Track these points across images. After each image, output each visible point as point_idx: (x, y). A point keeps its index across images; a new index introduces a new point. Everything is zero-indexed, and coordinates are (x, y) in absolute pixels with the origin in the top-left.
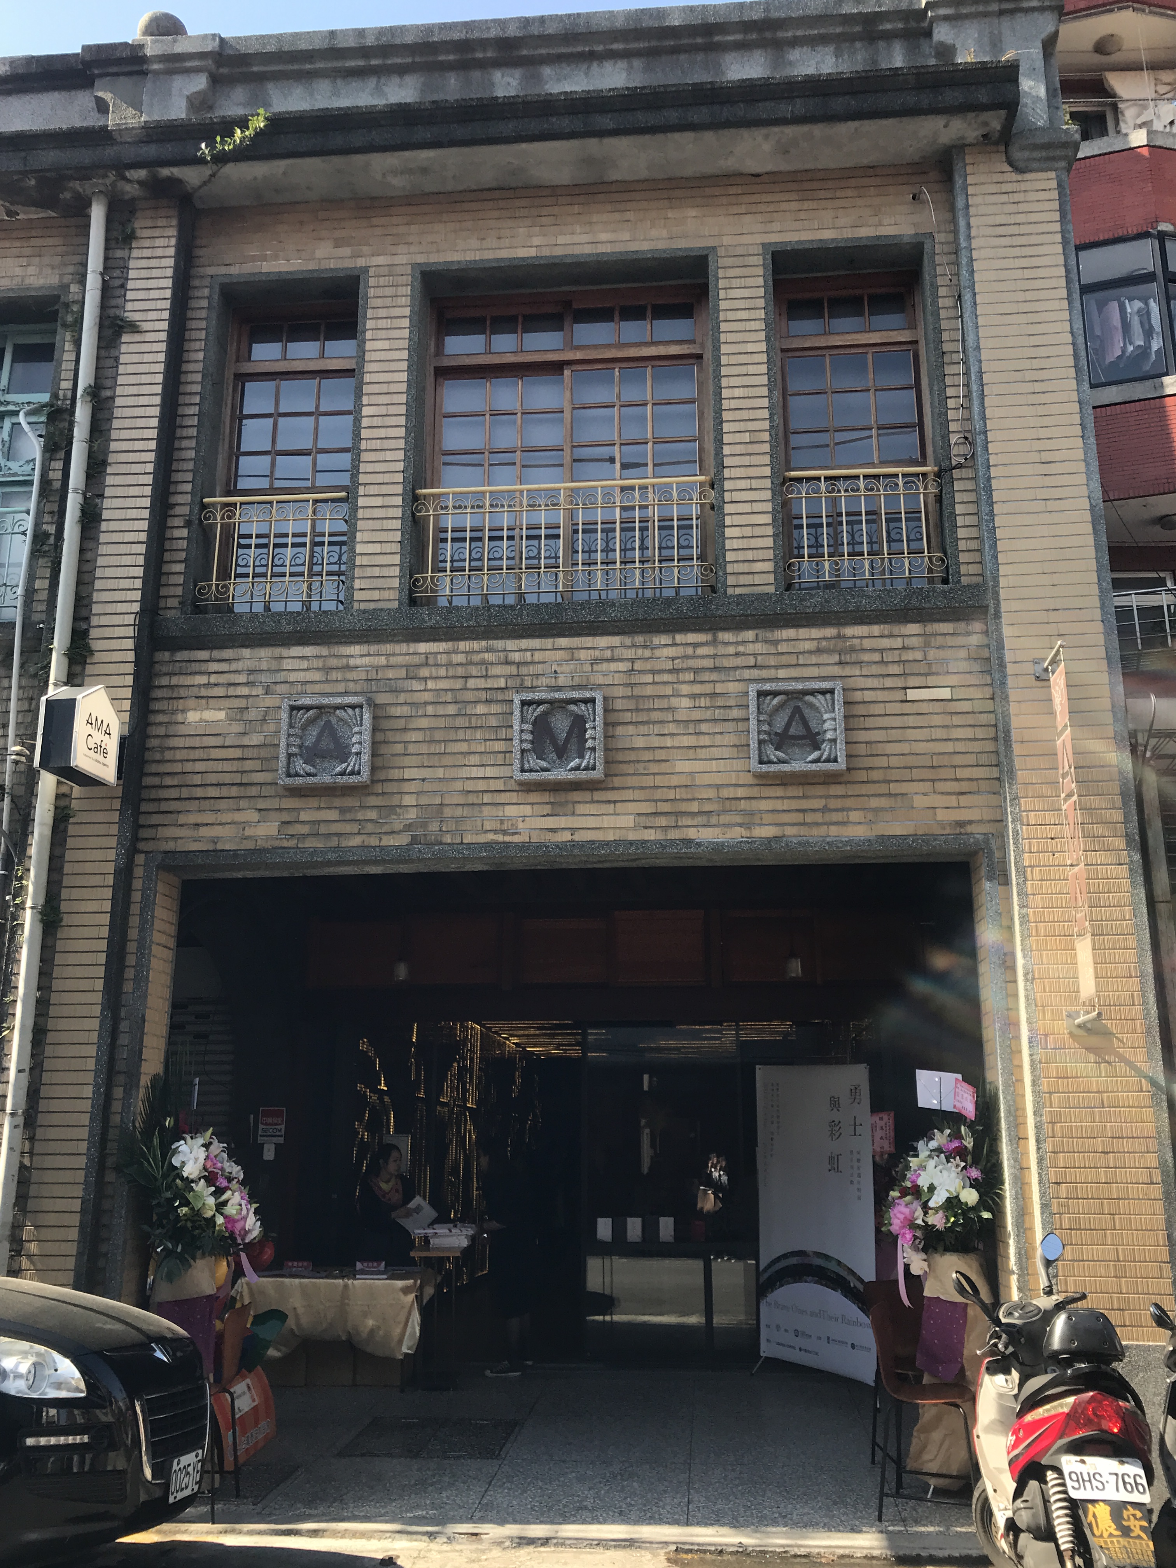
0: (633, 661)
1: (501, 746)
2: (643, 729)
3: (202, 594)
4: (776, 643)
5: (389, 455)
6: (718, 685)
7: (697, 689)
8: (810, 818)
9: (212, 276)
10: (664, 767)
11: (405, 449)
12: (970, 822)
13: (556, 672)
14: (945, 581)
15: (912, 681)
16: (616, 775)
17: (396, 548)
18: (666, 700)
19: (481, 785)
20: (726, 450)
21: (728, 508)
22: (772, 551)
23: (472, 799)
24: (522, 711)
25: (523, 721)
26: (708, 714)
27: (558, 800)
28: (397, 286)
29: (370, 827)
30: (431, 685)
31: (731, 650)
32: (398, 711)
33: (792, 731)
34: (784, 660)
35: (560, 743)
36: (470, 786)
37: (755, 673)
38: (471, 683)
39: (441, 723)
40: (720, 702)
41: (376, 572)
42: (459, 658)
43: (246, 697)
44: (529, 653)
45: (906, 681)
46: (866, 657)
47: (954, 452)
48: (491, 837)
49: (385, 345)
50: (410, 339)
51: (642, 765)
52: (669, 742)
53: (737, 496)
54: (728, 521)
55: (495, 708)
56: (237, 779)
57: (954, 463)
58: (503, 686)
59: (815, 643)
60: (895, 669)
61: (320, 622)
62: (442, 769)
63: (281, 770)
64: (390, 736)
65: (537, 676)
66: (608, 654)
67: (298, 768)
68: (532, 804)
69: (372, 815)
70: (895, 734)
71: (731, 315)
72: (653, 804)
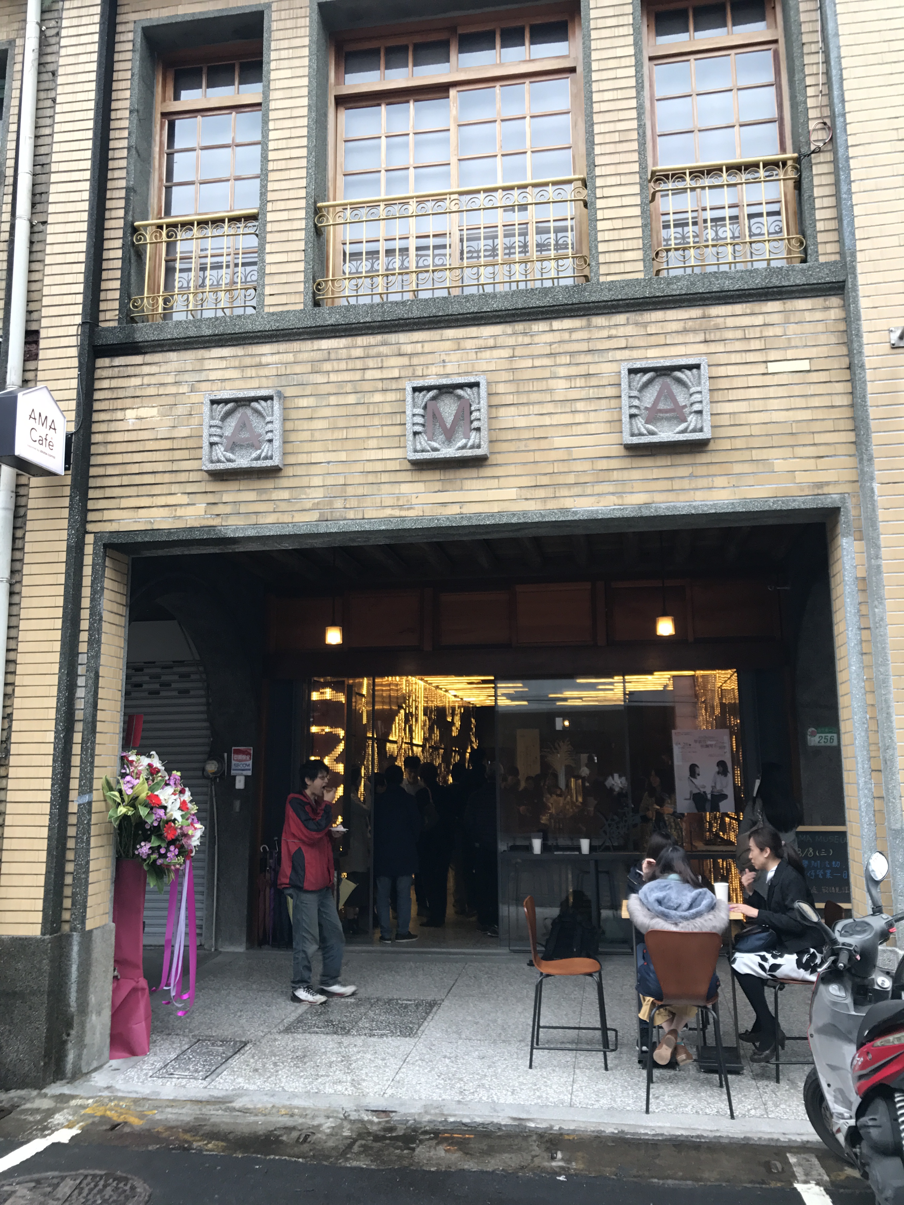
0: (513, 347)
1: (397, 430)
2: (524, 410)
3: (137, 307)
4: (645, 325)
5: (293, 174)
6: (591, 366)
7: (573, 371)
8: (677, 485)
9: (135, 22)
10: (544, 444)
11: (307, 167)
12: (828, 483)
13: (444, 361)
14: (804, 261)
15: (773, 355)
16: (499, 453)
17: (301, 256)
18: (544, 382)
19: (379, 466)
20: (598, 150)
21: (600, 203)
22: (641, 241)
23: (371, 478)
24: (413, 398)
25: (414, 405)
26: (583, 394)
27: (447, 477)
28: (297, 18)
29: (283, 506)
30: (333, 377)
31: (605, 333)
32: (303, 402)
33: (661, 406)
34: (653, 340)
35: (448, 426)
36: (369, 467)
37: (626, 354)
38: (369, 375)
39: (343, 411)
40: (594, 381)
41: (284, 278)
42: (358, 352)
43: (175, 395)
44: (420, 345)
45: (766, 356)
46: (729, 334)
47: (813, 137)
48: (388, 512)
49: (288, 73)
50: (310, 67)
51: (524, 443)
52: (547, 420)
53: (607, 192)
54: (600, 215)
55: (391, 396)
56: (169, 467)
57: (813, 147)
58: (397, 376)
59: (682, 324)
60: (756, 345)
61: (235, 325)
62: (344, 453)
63: (205, 458)
64: (299, 425)
65: (427, 365)
66: (491, 343)
67: (220, 455)
68: (425, 481)
69: (285, 494)
70: (758, 405)
71: (601, 23)
72: (534, 477)
